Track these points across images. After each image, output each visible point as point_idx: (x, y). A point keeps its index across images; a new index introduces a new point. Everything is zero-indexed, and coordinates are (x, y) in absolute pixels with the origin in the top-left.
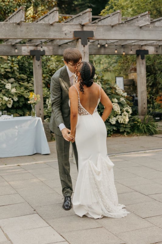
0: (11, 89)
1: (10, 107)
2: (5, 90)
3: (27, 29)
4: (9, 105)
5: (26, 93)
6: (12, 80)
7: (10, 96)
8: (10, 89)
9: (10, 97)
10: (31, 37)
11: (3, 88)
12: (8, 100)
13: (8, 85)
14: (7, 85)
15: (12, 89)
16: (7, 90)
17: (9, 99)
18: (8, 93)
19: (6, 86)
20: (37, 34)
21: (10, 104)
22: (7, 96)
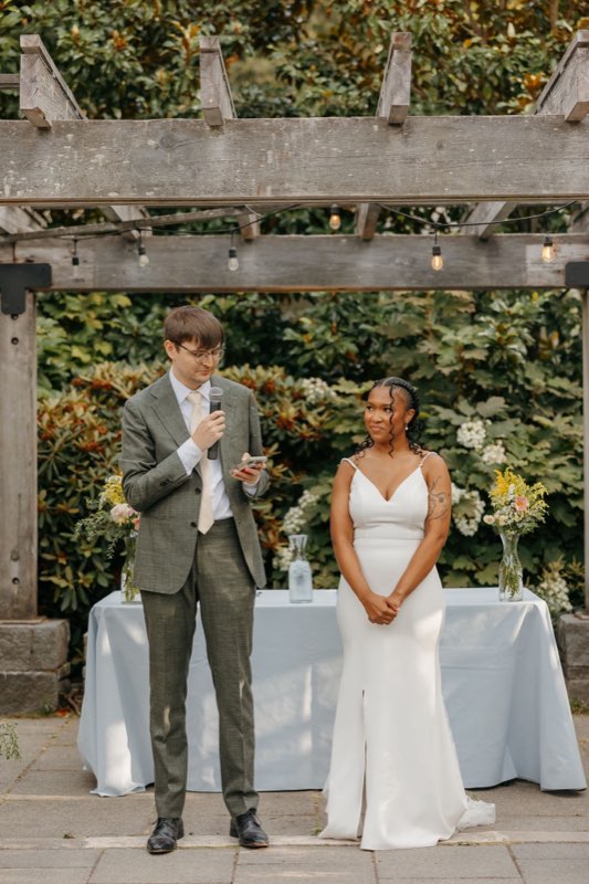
0: (485, 446)
1: (472, 533)
2: (453, 450)
3: (440, 147)
4: (464, 521)
5: (556, 467)
6: (496, 404)
7: (473, 479)
8: (478, 447)
9: (472, 487)
10: (461, 188)
11: (448, 440)
12: (463, 500)
13: (469, 430)
14: (464, 426)
15: (488, 448)
16: (459, 451)
17: (467, 496)
18: (465, 468)
19: (459, 432)
20: (492, 172)
21: (466, 517)
22: (460, 481)
